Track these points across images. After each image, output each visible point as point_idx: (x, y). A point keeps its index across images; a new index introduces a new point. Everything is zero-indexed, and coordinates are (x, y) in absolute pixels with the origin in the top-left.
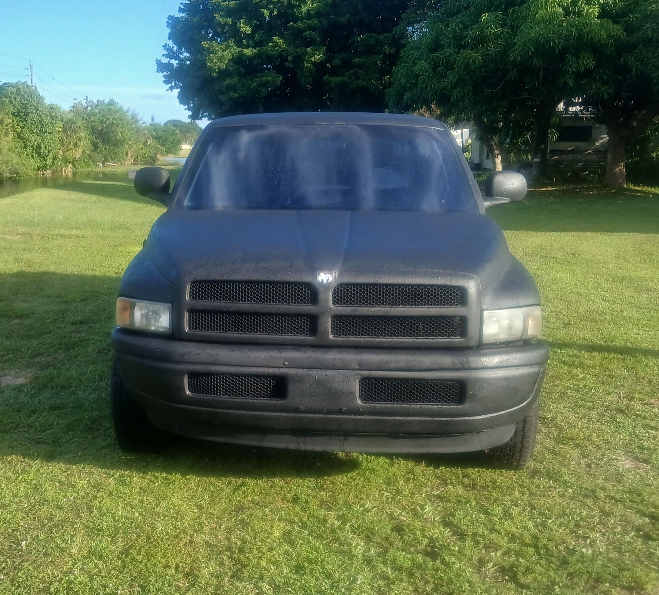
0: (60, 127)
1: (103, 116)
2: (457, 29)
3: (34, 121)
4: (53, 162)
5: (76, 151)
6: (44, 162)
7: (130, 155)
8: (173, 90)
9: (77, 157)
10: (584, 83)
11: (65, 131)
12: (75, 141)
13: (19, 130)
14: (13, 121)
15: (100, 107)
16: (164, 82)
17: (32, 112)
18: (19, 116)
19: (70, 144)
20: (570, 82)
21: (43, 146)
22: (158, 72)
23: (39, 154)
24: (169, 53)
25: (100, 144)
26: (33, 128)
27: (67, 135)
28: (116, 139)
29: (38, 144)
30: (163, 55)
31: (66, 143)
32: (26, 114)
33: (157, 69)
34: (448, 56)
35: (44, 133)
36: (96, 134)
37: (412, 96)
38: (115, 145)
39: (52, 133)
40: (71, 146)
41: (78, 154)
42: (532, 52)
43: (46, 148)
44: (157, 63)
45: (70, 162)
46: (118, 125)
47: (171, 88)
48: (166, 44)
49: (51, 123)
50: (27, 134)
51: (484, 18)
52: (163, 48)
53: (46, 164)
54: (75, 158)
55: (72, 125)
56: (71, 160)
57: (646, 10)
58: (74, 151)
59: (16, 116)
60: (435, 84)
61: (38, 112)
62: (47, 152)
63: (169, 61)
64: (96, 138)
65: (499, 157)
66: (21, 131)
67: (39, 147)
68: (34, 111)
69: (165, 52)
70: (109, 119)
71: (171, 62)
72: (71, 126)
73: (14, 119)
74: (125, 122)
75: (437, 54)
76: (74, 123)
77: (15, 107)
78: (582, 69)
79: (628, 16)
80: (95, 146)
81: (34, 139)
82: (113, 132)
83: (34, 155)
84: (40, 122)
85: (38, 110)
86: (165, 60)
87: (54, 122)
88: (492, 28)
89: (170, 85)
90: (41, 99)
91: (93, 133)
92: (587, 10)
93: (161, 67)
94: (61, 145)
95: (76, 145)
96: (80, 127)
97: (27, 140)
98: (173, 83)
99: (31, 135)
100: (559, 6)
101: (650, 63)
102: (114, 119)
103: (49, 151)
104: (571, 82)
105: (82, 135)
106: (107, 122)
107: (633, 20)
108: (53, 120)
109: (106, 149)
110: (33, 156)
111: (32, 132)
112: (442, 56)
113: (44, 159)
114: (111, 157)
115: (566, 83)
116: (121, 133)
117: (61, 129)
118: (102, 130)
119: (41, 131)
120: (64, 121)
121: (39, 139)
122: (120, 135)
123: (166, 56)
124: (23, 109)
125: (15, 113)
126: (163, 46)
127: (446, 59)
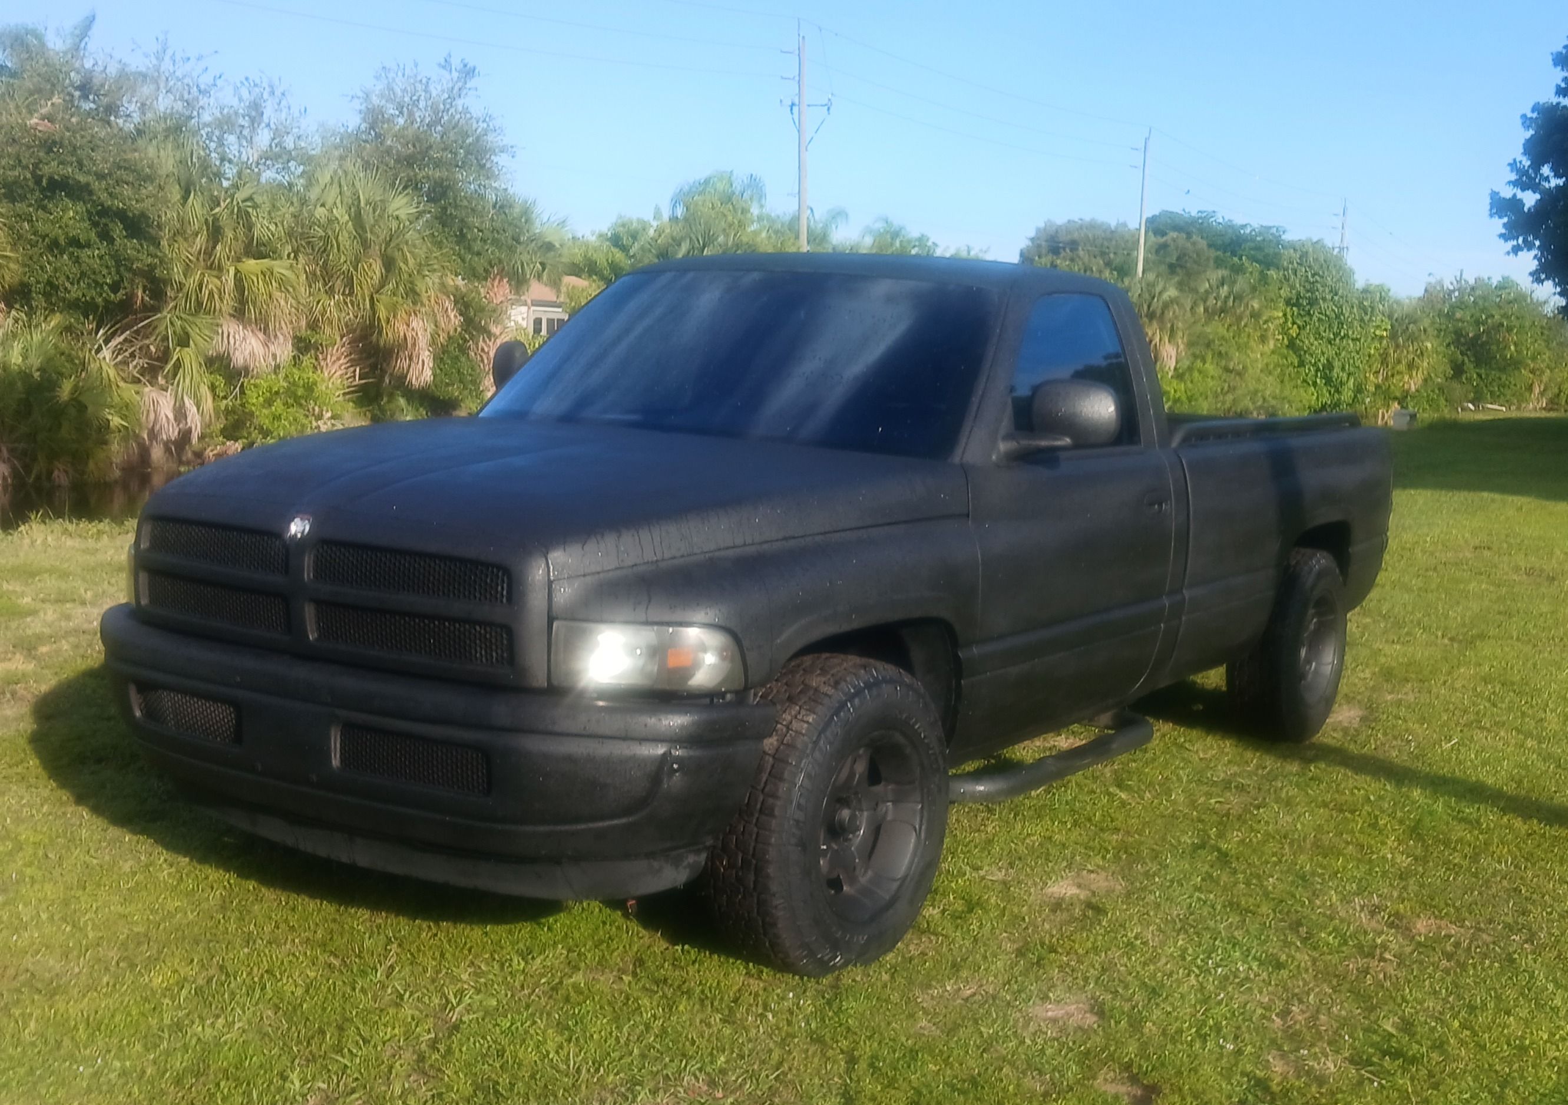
0: (1386, 330)
1: (1482, 311)
3: (1326, 315)
4: (1355, 396)
5: (1411, 377)
6: (1336, 396)
7: (1537, 390)
8: (1520, 253)
9: (1413, 388)
11: (1393, 336)
12: (1411, 357)
13: (1294, 332)
14: (1285, 315)
15: (1479, 292)
16: (1501, 236)
17: (1324, 299)
18: (1297, 304)
19: (1399, 362)
21: (1337, 364)
22: (1491, 216)
23: (1328, 381)
24: (1521, 178)
25: (1469, 366)
26: (1322, 328)
27: (1397, 346)
28: (1504, 358)
29: (1328, 360)
30: (1509, 182)
31: (1391, 360)
32: (1312, 302)
33: (1491, 210)
35: (1342, 338)
36: (1463, 345)
38: (1503, 370)
39: (1359, 340)
40: (1402, 367)
41: (1413, 383)
43: (1343, 369)
44: (1491, 198)
45: (1395, 398)
46: (1509, 330)
47: (1516, 250)
48: (1515, 160)
49: (1362, 320)
50: (1308, 341)
52: (1509, 168)
53: (1339, 400)
54: (1407, 392)
55: (1411, 326)
56: (1398, 394)
58: (1406, 378)
59: (1294, 305)
61: (1336, 298)
62: (1345, 375)
63: (1515, 195)
64: (1462, 353)
66: (1298, 335)
67: (1329, 366)
68: (1329, 297)
69: (1513, 177)
70: (1493, 316)
71: (1518, 197)
72: (1407, 328)
73: (1288, 310)
74: (1527, 324)
76: (1415, 322)
77: (1292, 287)
80: (1458, 370)
81: (1319, 350)
82: (1498, 342)
83: (1318, 381)
84: (1337, 317)
85: (1336, 294)
86: (1507, 192)
87: (1367, 318)
89: (1515, 243)
90: (1345, 275)
91: (1457, 342)
93: (1501, 206)
94: (1382, 363)
95: (1411, 366)
96: (1425, 330)
97: (1305, 352)
98: (1521, 240)
99: (1316, 343)
102: (1505, 316)
103: (1349, 375)
105: (1429, 345)
106: (1489, 321)
108: (1366, 314)
109: (1479, 375)
110: (1315, 384)
111: (1318, 336)
113: (1338, 391)
114: (1492, 393)
116: (1515, 345)
117: (1385, 334)
118: (1478, 337)
119: (1336, 335)
120: (1396, 316)
121: (1331, 352)
122: (1512, 348)
123: (1514, 184)
124: (1308, 291)
125: (1291, 299)
126: (1510, 164)
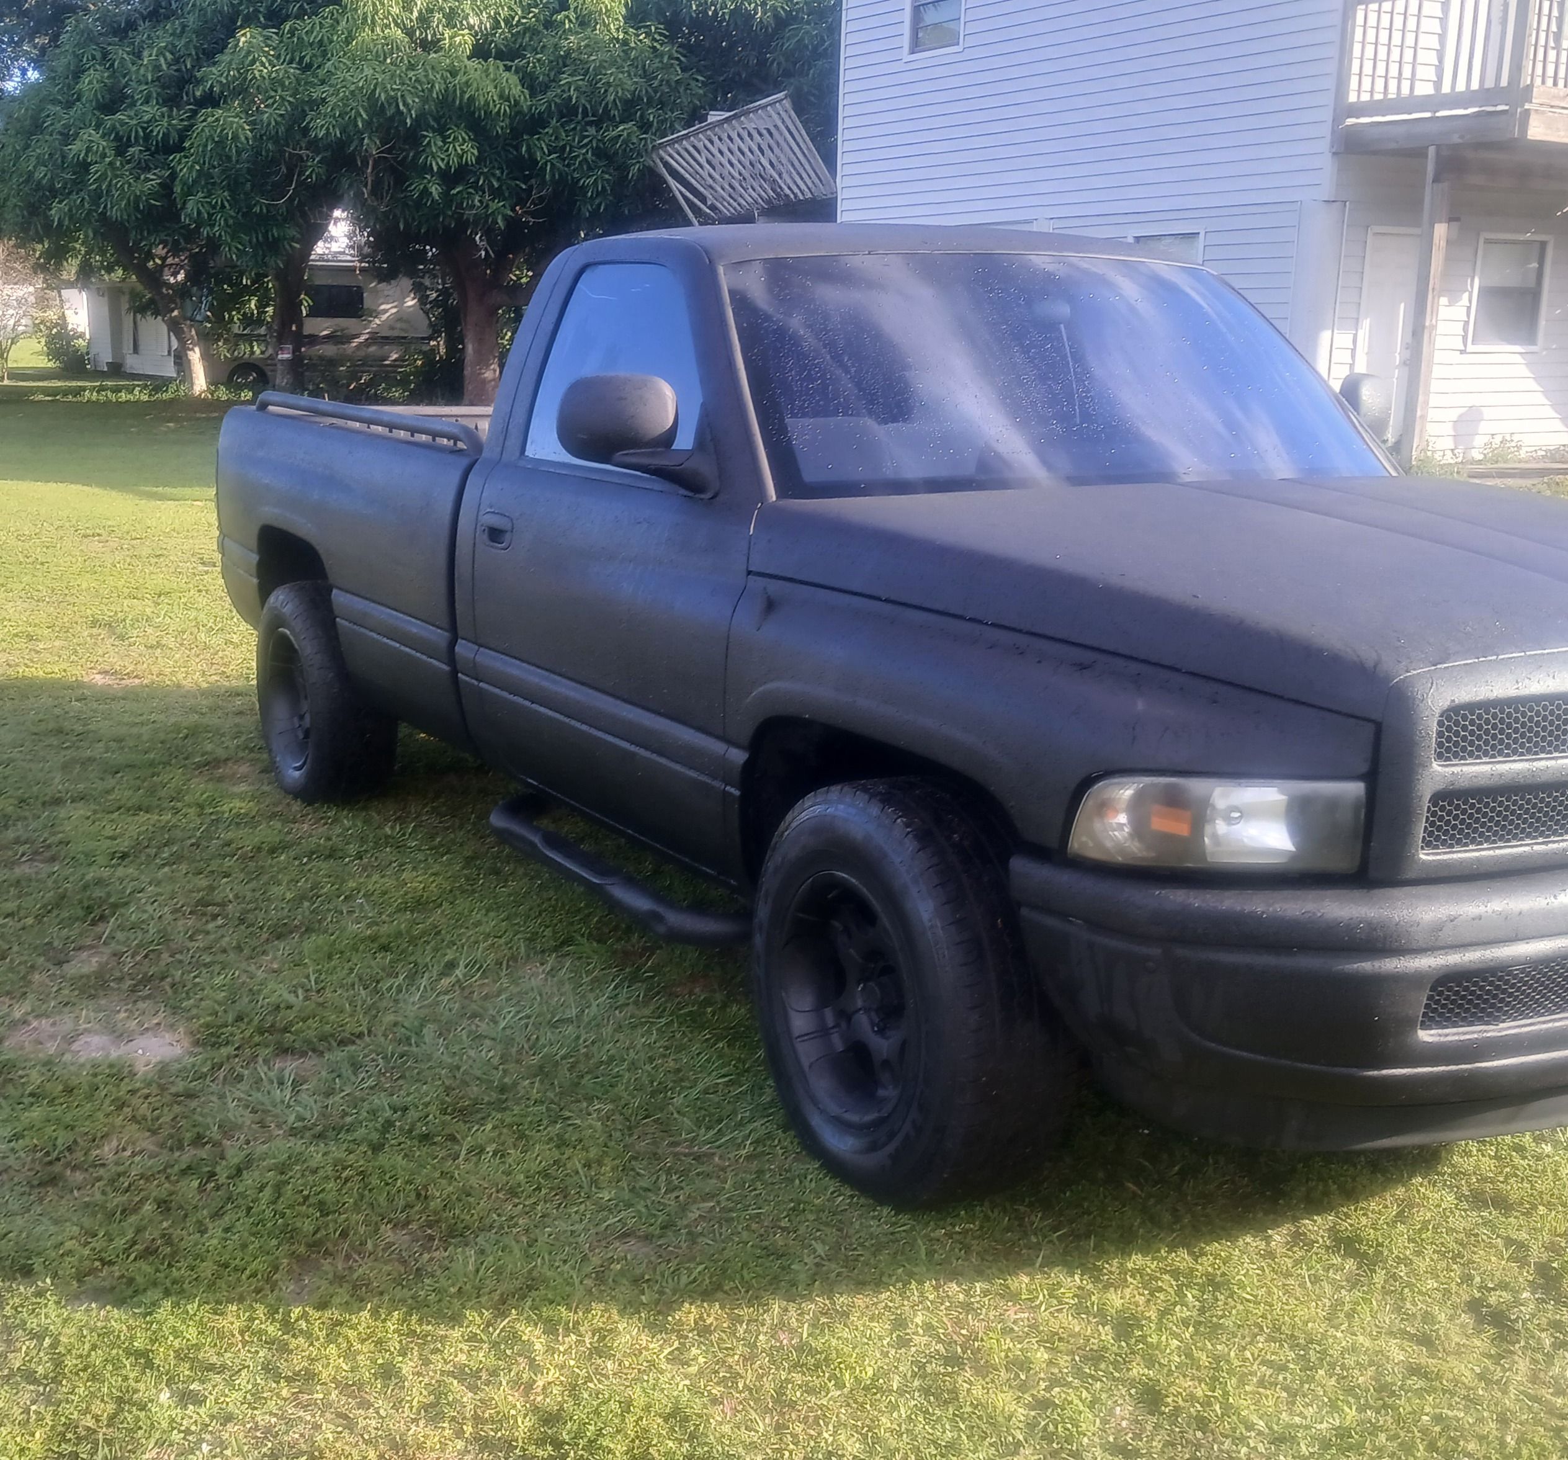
2: (162, 60)
10: (458, 192)
20: (433, 190)
34: (148, 122)
37: (70, 210)
42: (363, 120)
51: (243, 39)
57: (556, 47)
60: (130, 185)
65: (197, 349)
75: (118, 116)
78: (454, 161)
79: (524, 57)
88: (263, 64)
92: (451, 38)
100: (397, 25)
101: (578, 156)
104: (435, 190)
107: (535, 67)
112: (134, 122)
115: (425, 192)
127: (144, 129)
